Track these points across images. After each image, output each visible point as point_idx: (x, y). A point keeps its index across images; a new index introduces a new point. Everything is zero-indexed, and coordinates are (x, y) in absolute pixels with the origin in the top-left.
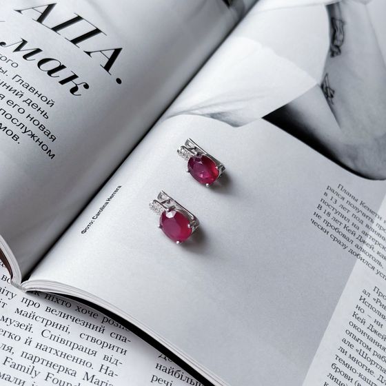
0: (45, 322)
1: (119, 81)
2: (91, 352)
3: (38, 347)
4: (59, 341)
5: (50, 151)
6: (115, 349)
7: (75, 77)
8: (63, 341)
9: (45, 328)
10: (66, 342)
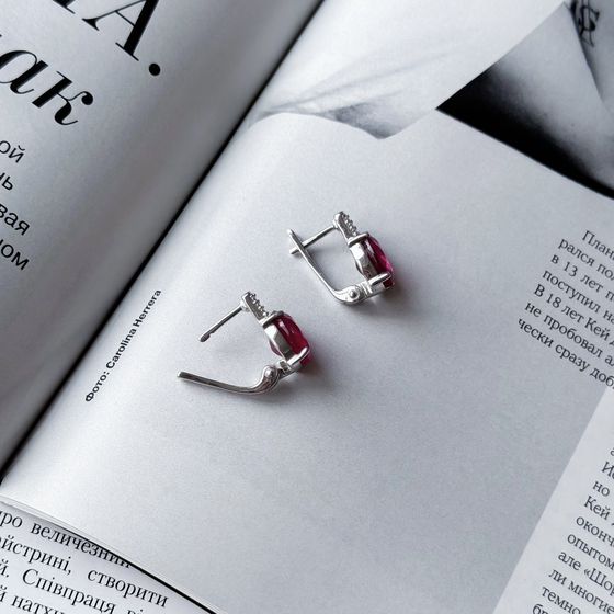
0: (30, 553)
1: (155, 69)
2: (105, 608)
3: (17, 604)
4: (52, 589)
5: (18, 254)
6: (148, 596)
7: (65, 82)
8: (58, 590)
9: (29, 567)
10: (63, 591)
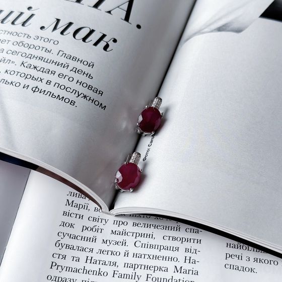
0: (135, 235)
1: (139, 27)
2: (174, 249)
3: (135, 256)
4: (149, 247)
5: (101, 104)
6: (192, 241)
7: (104, 36)
8: (151, 246)
9: (136, 240)
10: (154, 247)
